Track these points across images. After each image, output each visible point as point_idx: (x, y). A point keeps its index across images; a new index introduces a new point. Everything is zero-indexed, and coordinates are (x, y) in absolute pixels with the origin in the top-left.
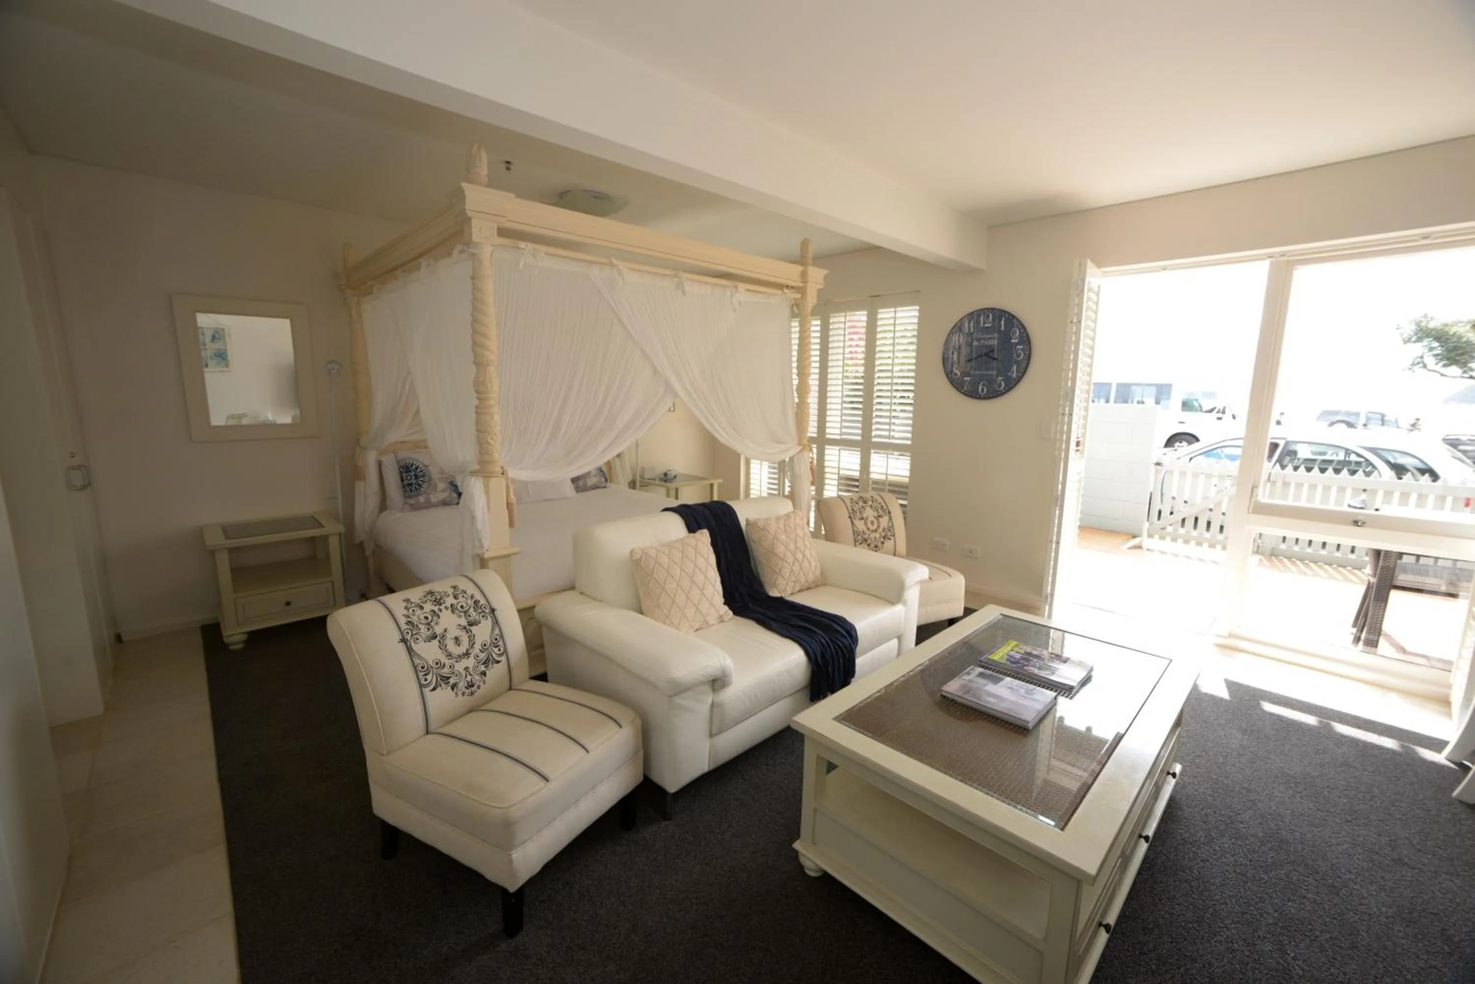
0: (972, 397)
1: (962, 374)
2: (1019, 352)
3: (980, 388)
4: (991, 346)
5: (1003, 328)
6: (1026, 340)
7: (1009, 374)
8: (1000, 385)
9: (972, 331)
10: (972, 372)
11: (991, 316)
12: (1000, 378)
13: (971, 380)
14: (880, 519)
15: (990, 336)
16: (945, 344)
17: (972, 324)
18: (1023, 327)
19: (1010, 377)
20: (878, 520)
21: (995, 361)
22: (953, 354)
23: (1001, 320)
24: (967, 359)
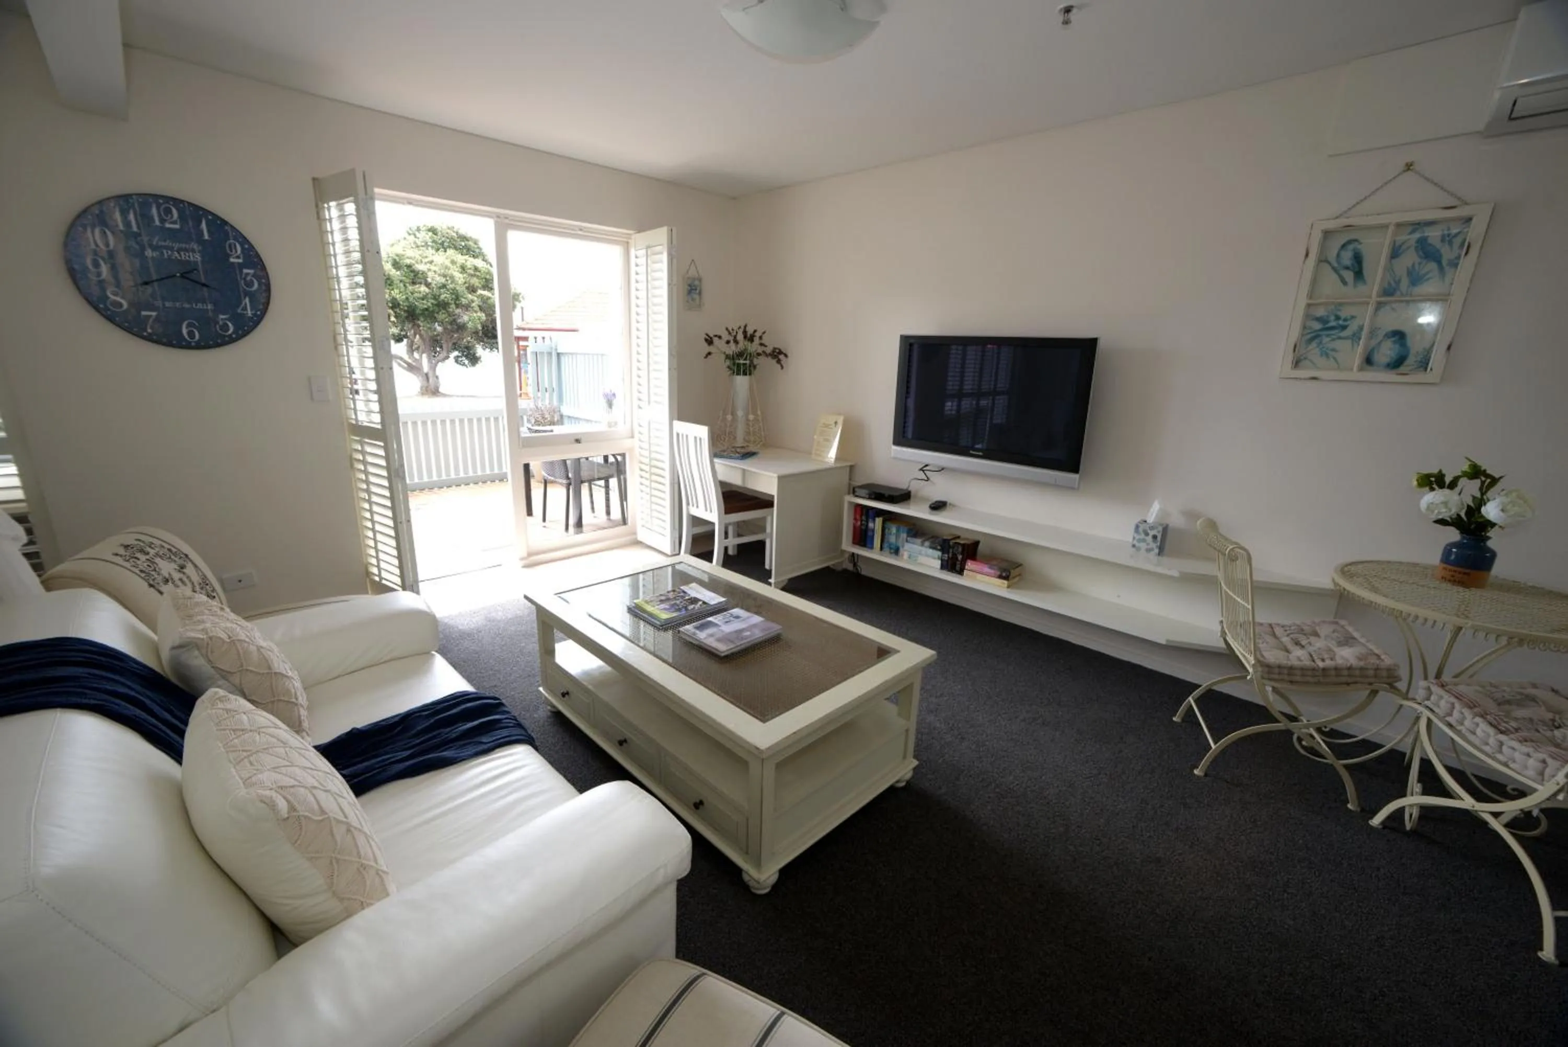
0: (169, 344)
1: (131, 304)
2: (249, 278)
3: (185, 331)
4: (188, 262)
5: (206, 237)
6: (254, 259)
7: (239, 311)
8: (225, 327)
9: (135, 229)
10: (159, 303)
11: (175, 212)
12: (222, 317)
13: (157, 316)
14: (184, 570)
15: (184, 246)
16: (66, 245)
17: (131, 217)
18: (244, 241)
19: (242, 315)
20: (184, 573)
21: (205, 289)
22: (96, 265)
23: (201, 222)
24: (139, 281)
